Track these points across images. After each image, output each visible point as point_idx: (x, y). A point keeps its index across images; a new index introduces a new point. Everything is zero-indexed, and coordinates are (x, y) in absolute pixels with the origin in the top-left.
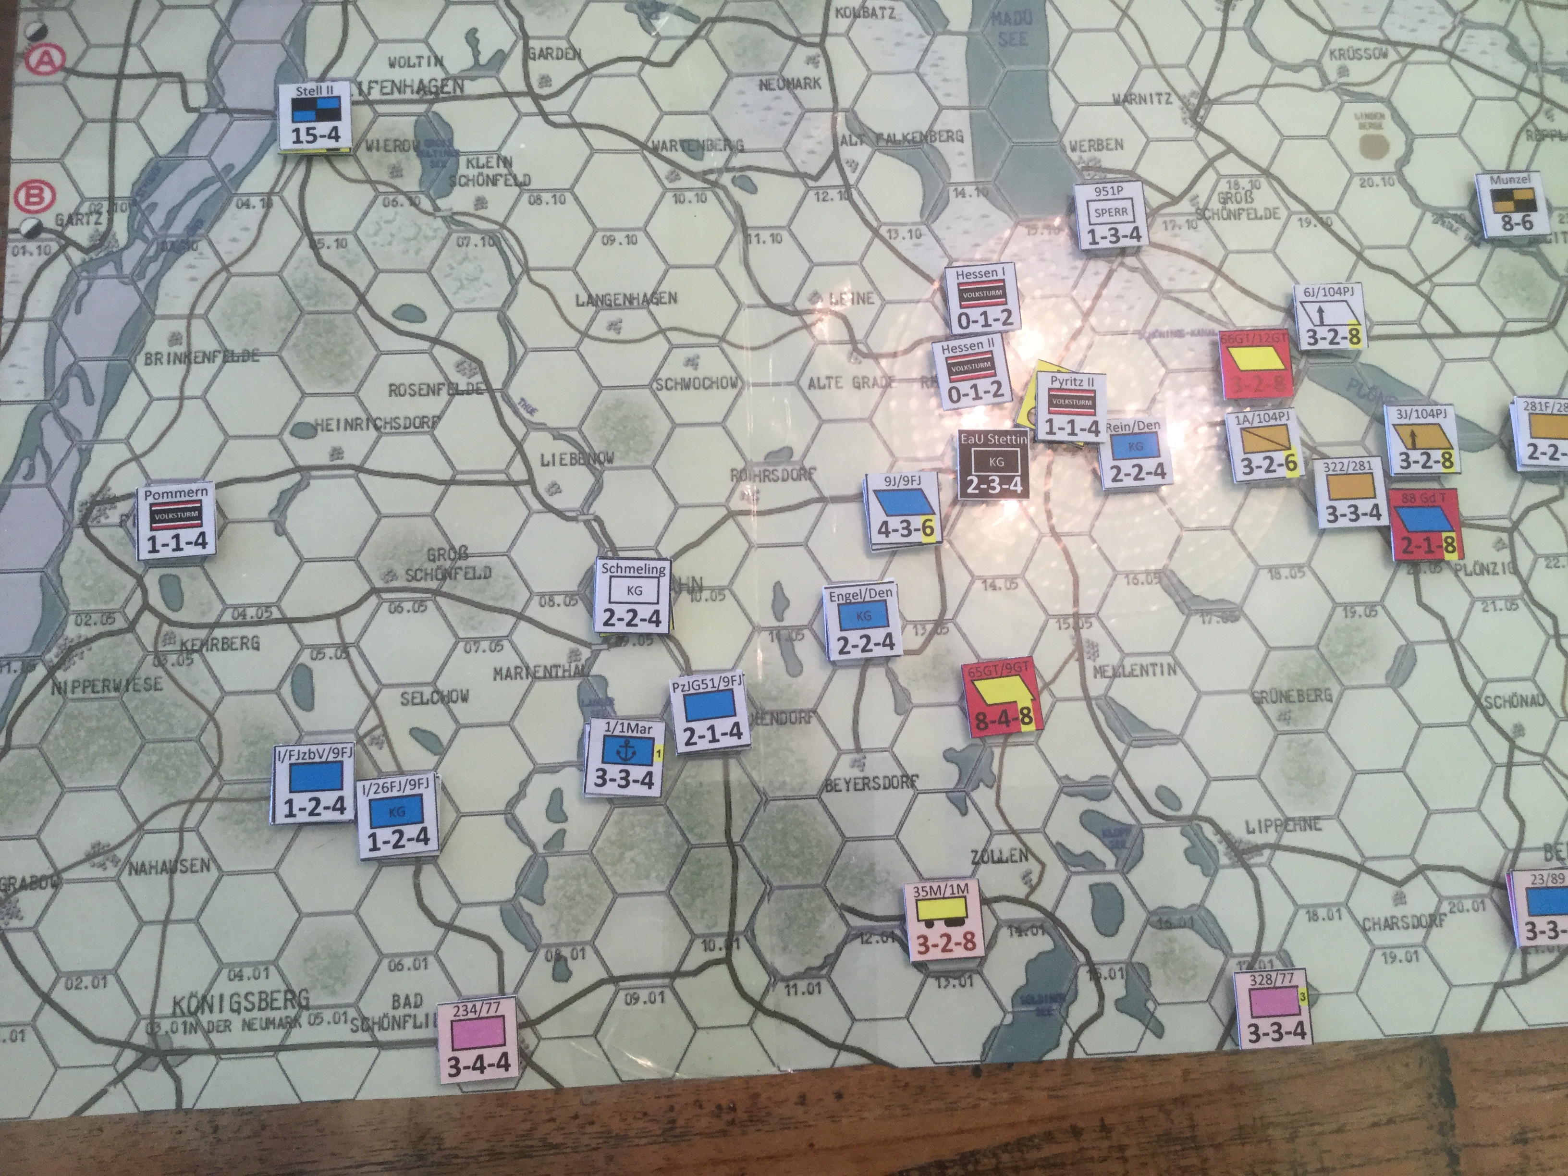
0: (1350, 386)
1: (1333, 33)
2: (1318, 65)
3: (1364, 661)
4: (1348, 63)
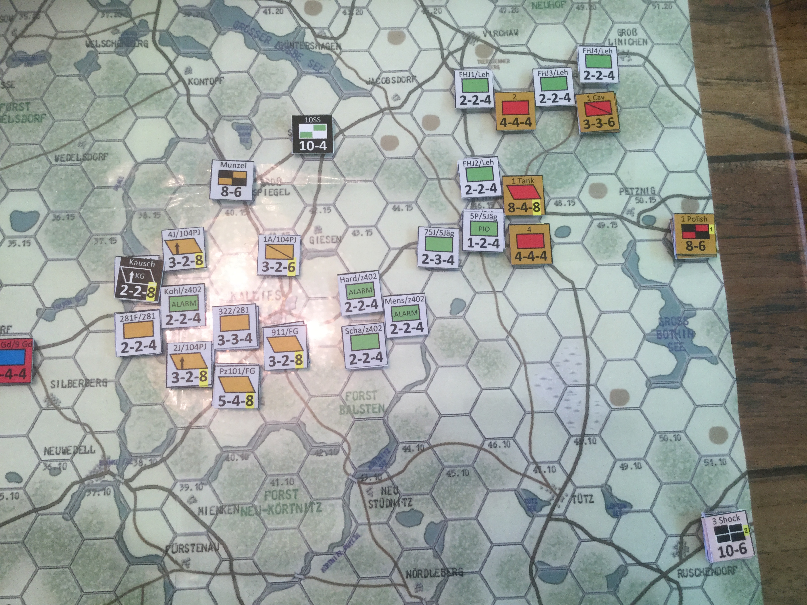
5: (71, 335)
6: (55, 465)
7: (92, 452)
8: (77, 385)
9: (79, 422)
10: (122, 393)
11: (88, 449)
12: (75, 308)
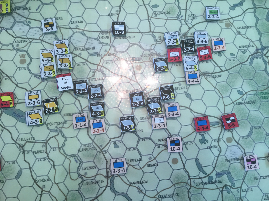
0: (13, 114)
1: (16, 38)
2: (12, 45)
3: (11, 173)
4: (19, 44)
5: (240, 14)
6: (243, 51)
7: (253, 47)
8: (245, 28)
9: (247, 38)
10: (258, 30)
11: (252, 46)
12: (240, 6)
